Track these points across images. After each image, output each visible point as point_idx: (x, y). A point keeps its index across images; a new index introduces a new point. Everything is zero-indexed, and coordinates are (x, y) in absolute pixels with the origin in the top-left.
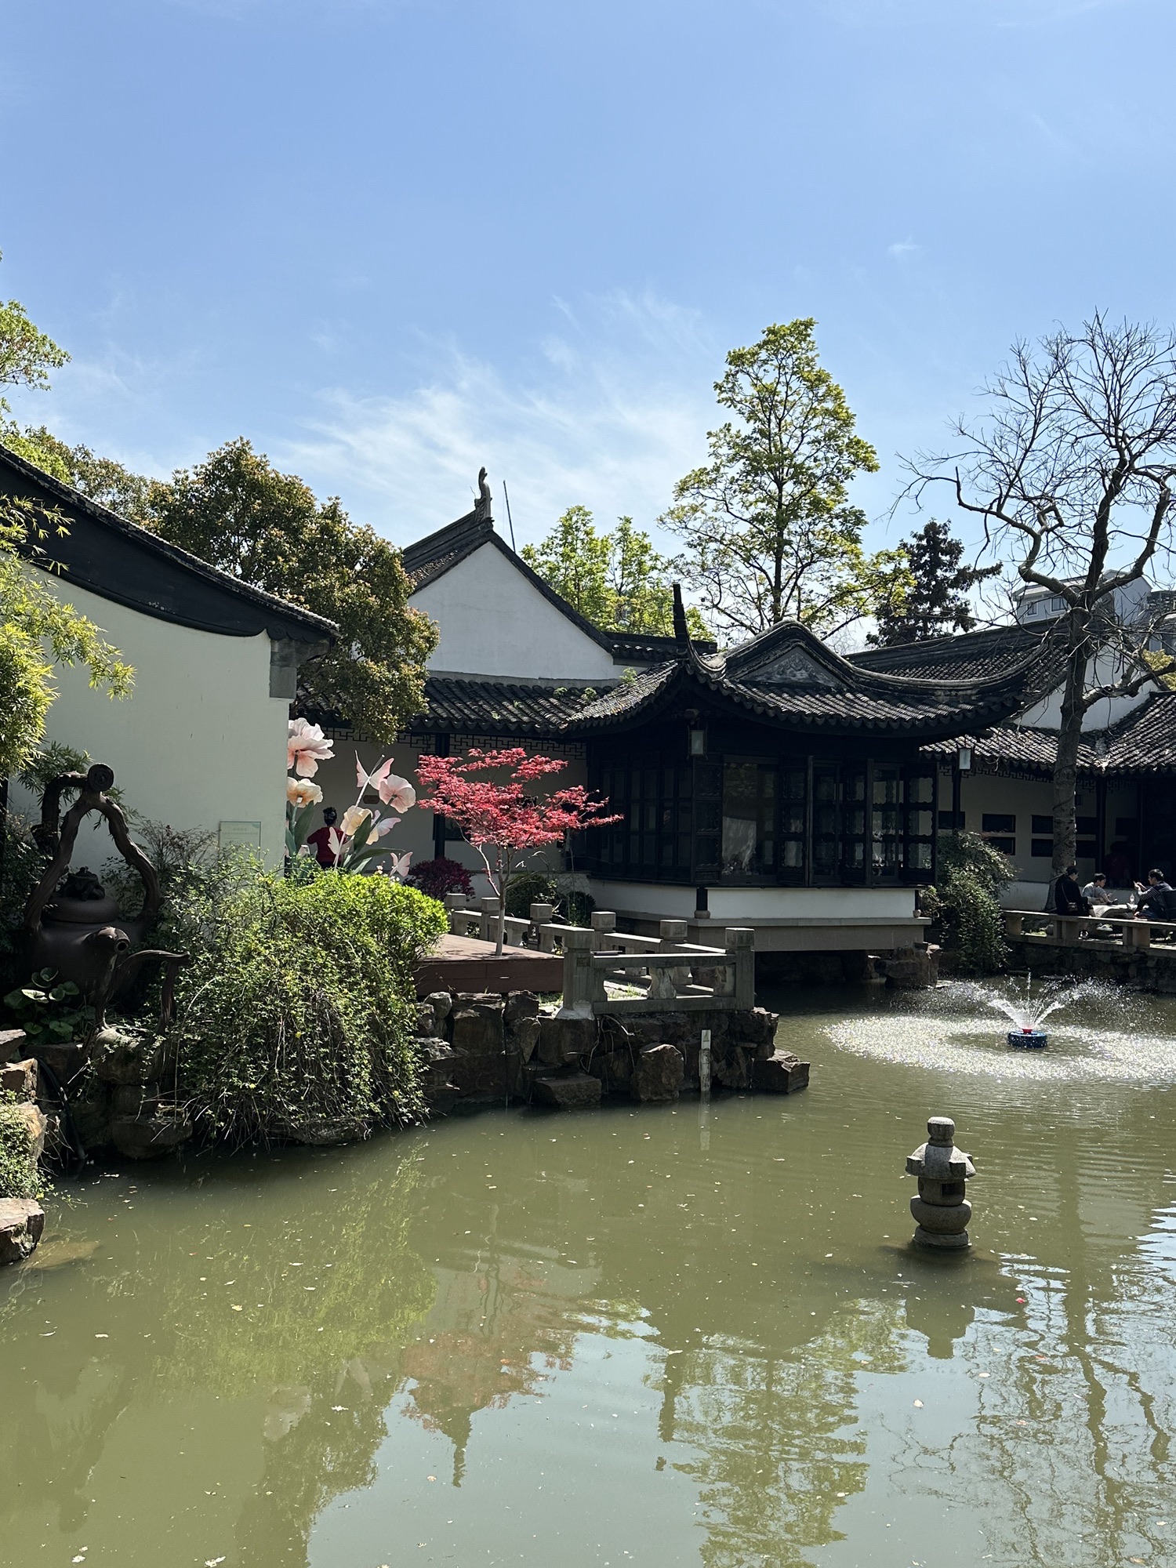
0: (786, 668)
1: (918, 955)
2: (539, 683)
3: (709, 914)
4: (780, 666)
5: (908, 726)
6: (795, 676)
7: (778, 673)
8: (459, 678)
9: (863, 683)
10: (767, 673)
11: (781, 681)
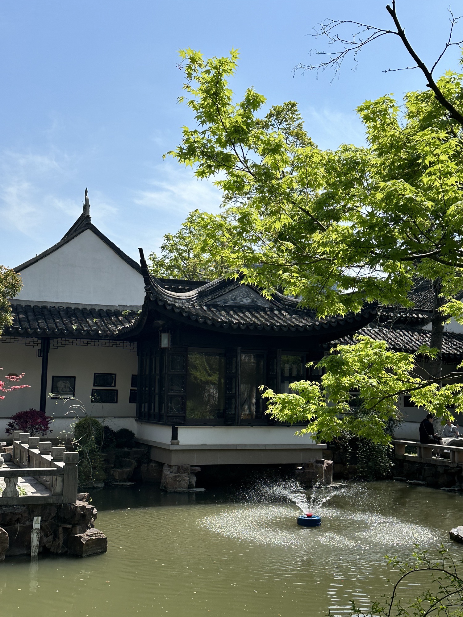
0: (237, 296)
1: (316, 467)
2: (118, 308)
3: (179, 442)
4: (233, 296)
5: (302, 330)
6: (242, 301)
7: (232, 300)
8: (68, 306)
9: (287, 305)
10: (224, 299)
11: (233, 304)
